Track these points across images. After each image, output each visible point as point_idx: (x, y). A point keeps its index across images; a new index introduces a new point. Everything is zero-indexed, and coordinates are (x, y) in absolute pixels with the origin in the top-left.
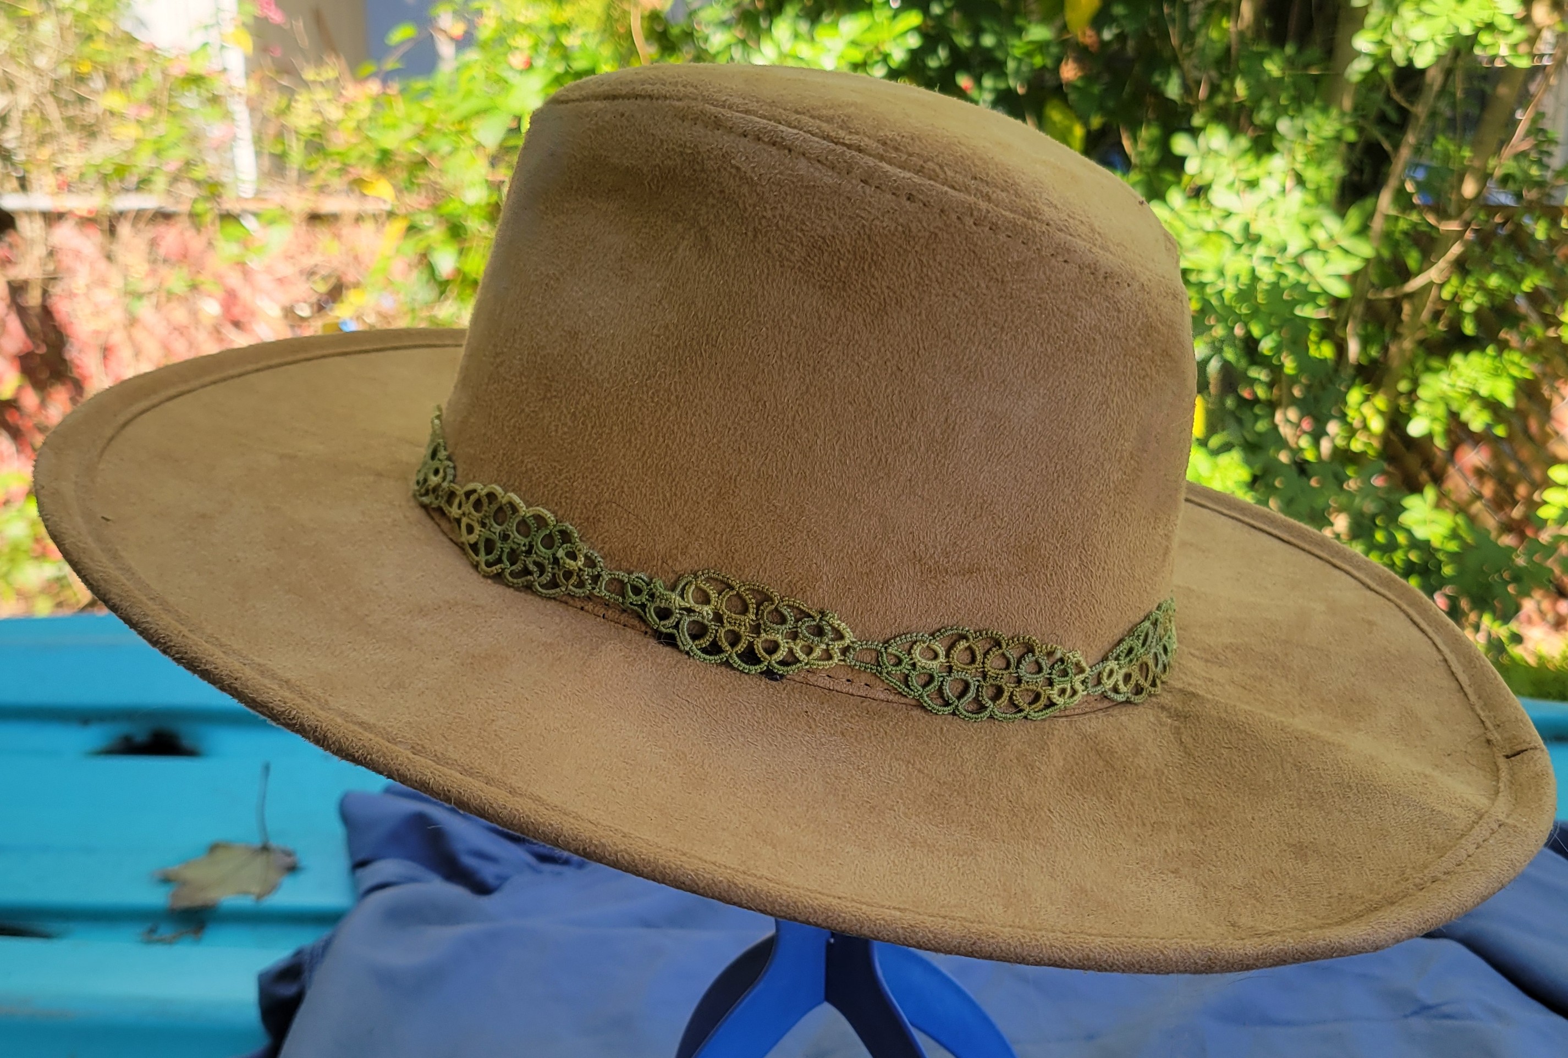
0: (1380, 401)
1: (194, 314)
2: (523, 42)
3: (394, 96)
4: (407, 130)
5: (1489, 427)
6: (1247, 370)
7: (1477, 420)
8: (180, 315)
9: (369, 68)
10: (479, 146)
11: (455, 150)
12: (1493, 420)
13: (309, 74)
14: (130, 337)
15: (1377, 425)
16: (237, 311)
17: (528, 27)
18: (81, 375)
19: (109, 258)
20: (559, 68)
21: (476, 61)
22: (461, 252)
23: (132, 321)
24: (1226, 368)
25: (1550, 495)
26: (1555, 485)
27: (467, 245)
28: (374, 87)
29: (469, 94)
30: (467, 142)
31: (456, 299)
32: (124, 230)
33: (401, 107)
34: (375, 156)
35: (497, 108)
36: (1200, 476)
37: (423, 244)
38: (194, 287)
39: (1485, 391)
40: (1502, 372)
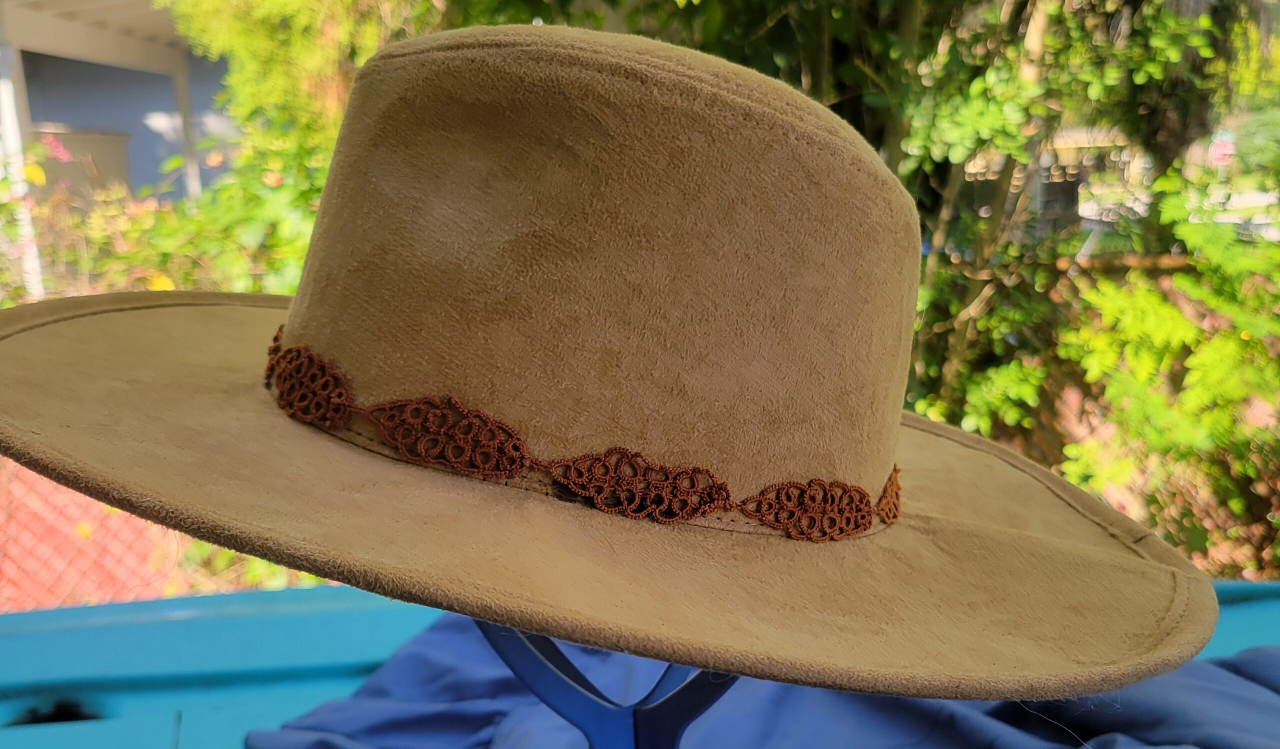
0: (940, 406)
2: (275, 165)
3: (166, 212)
4: (182, 238)
5: (1019, 422)
7: (1010, 417)
9: (145, 191)
10: (242, 248)
11: (221, 253)
12: (1021, 416)
13: (100, 196)
17: (278, 154)
20: (305, 186)
21: (233, 184)
25: (1068, 467)
26: (1069, 459)
28: (152, 205)
29: (230, 209)
30: (231, 246)
33: (173, 221)
34: (157, 259)
35: (254, 219)
39: (1013, 395)
40: (1024, 380)
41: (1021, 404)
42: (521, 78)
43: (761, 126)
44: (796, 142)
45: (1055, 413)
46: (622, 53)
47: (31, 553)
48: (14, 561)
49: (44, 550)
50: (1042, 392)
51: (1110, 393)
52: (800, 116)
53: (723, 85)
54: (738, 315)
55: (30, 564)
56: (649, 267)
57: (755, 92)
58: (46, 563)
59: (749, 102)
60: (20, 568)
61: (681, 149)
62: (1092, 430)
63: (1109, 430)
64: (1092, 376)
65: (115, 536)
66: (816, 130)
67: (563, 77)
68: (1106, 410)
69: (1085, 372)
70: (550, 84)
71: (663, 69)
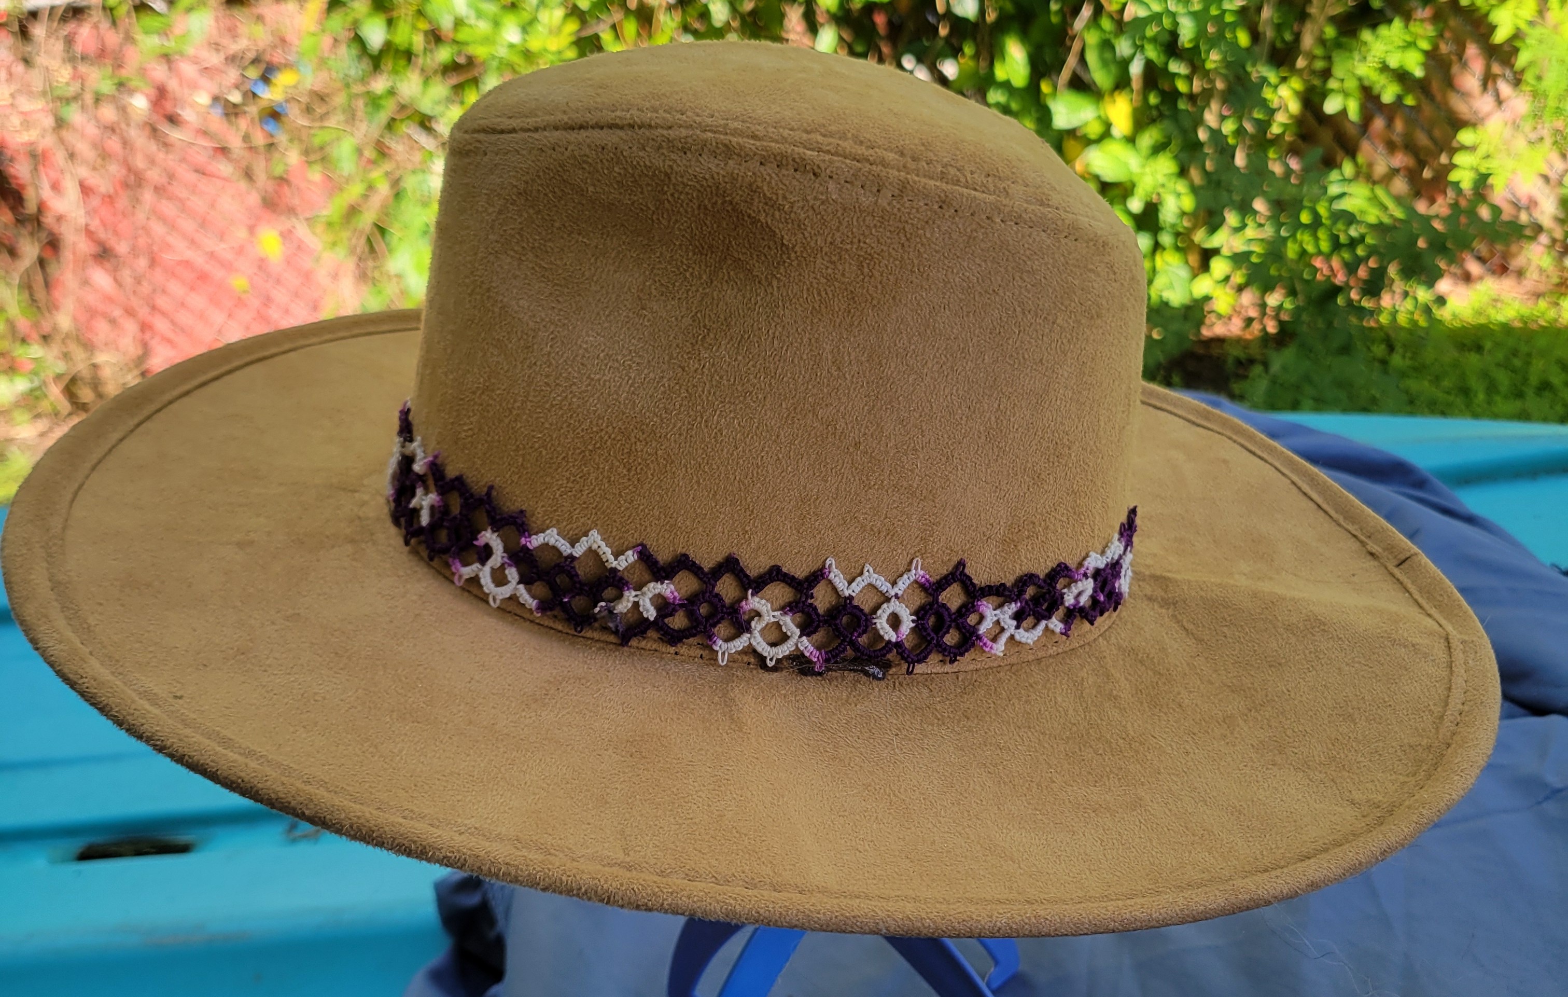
0: (1296, 84)
1: (123, 110)
5: (1399, 98)
6: (1166, 64)
7: (1389, 93)
8: (108, 113)
12: (1402, 90)
14: (62, 141)
15: (1294, 107)
16: (169, 106)
18: (18, 185)
19: (27, 61)
22: (390, 23)
23: (60, 123)
24: (1149, 66)
25: (1461, 159)
26: (1463, 148)
27: (395, 14)
31: (389, 73)
32: (38, 31)
36: (1131, 173)
37: (350, 19)
38: (121, 85)
39: (1394, 62)
40: (1410, 45)
41: (1402, 76)
42: (667, 174)
43: (960, 213)
44: (1003, 225)
45: (1449, 83)
46: (786, 133)
47: (183, 304)
48: (164, 314)
49: (197, 301)
50: (1432, 57)
51: (1522, 59)
52: (1004, 188)
53: (912, 165)
54: (949, 437)
55: (184, 318)
56: (844, 399)
57: (950, 168)
58: (202, 316)
59: (944, 186)
60: (173, 322)
61: (870, 254)
62: (1499, 102)
63: (1519, 103)
64: (1500, 36)
65: (278, 281)
66: (1025, 205)
67: (718, 173)
68: (1517, 81)
69: (1492, 28)
70: (704, 183)
71: (836, 154)
